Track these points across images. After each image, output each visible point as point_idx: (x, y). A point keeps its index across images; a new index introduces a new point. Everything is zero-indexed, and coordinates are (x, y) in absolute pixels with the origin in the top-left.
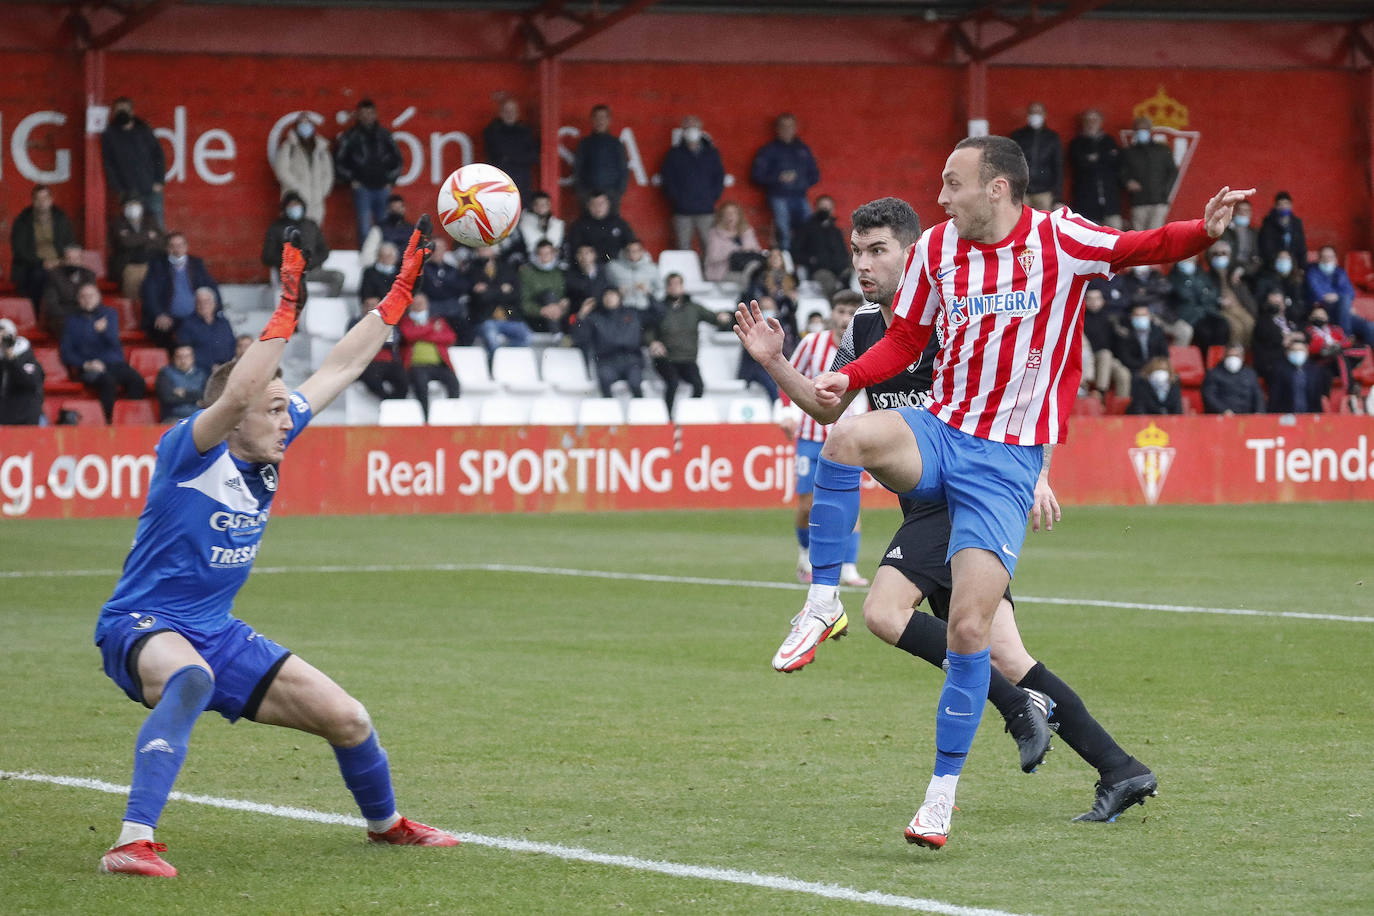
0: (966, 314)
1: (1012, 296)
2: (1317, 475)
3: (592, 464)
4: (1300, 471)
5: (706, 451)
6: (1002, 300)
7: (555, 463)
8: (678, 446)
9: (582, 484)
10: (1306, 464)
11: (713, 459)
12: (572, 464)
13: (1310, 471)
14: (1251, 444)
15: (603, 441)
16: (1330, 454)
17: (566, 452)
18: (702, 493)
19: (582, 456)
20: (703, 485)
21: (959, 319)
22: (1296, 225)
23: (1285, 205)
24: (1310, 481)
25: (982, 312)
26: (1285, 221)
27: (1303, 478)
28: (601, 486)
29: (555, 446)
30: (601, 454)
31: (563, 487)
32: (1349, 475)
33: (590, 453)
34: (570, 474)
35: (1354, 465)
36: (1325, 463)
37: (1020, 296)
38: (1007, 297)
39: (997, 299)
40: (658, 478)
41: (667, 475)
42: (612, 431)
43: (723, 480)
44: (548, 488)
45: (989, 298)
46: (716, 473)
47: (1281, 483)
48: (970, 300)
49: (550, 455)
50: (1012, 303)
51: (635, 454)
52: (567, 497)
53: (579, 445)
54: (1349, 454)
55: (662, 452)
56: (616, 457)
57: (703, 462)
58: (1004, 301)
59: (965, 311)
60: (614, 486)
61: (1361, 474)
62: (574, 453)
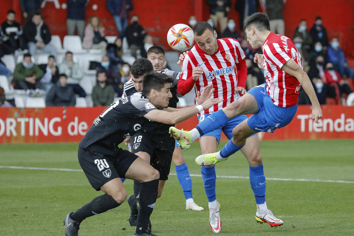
0: (214, 76)
1: (228, 68)
2: (325, 129)
3: (27, 124)
4: (318, 128)
5: (76, 119)
6: (225, 70)
7: (11, 124)
8: (65, 117)
9: (23, 133)
10: (320, 125)
11: (79, 122)
12: (19, 124)
13: (322, 127)
14: (300, 117)
15: (32, 114)
16: (330, 121)
17: (16, 119)
18: (75, 136)
19: (23, 121)
20: (76, 133)
21: (212, 78)
22: (324, 30)
23: (319, 22)
24: (322, 132)
25: (219, 75)
26: (318, 28)
27: (319, 130)
28: (31, 133)
29: (11, 116)
30: (31, 120)
31: (15, 134)
32: (338, 130)
33: (27, 120)
34: (18, 128)
35: (339, 125)
36: (328, 125)
37: (230, 68)
38: (226, 69)
39: (223, 70)
40: (56, 130)
41: (60, 129)
42: (36, 110)
43: (83, 131)
44: (8, 134)
45: (221, 70)
46: (81, 128)
47: (310, 133)
48: (215, 71)
49: (9, 120)
50: (228, 70)
51: (46, 120)
52: (16, 138)
53: (22, 116)
54: (338, 121)
55: (58, 119)
56: (38, 121)
57: (75, 124)
58: (226, 70)
59: (213, 75)
60: (37, 133)
61: (342, 129)
62: (19, 120)
